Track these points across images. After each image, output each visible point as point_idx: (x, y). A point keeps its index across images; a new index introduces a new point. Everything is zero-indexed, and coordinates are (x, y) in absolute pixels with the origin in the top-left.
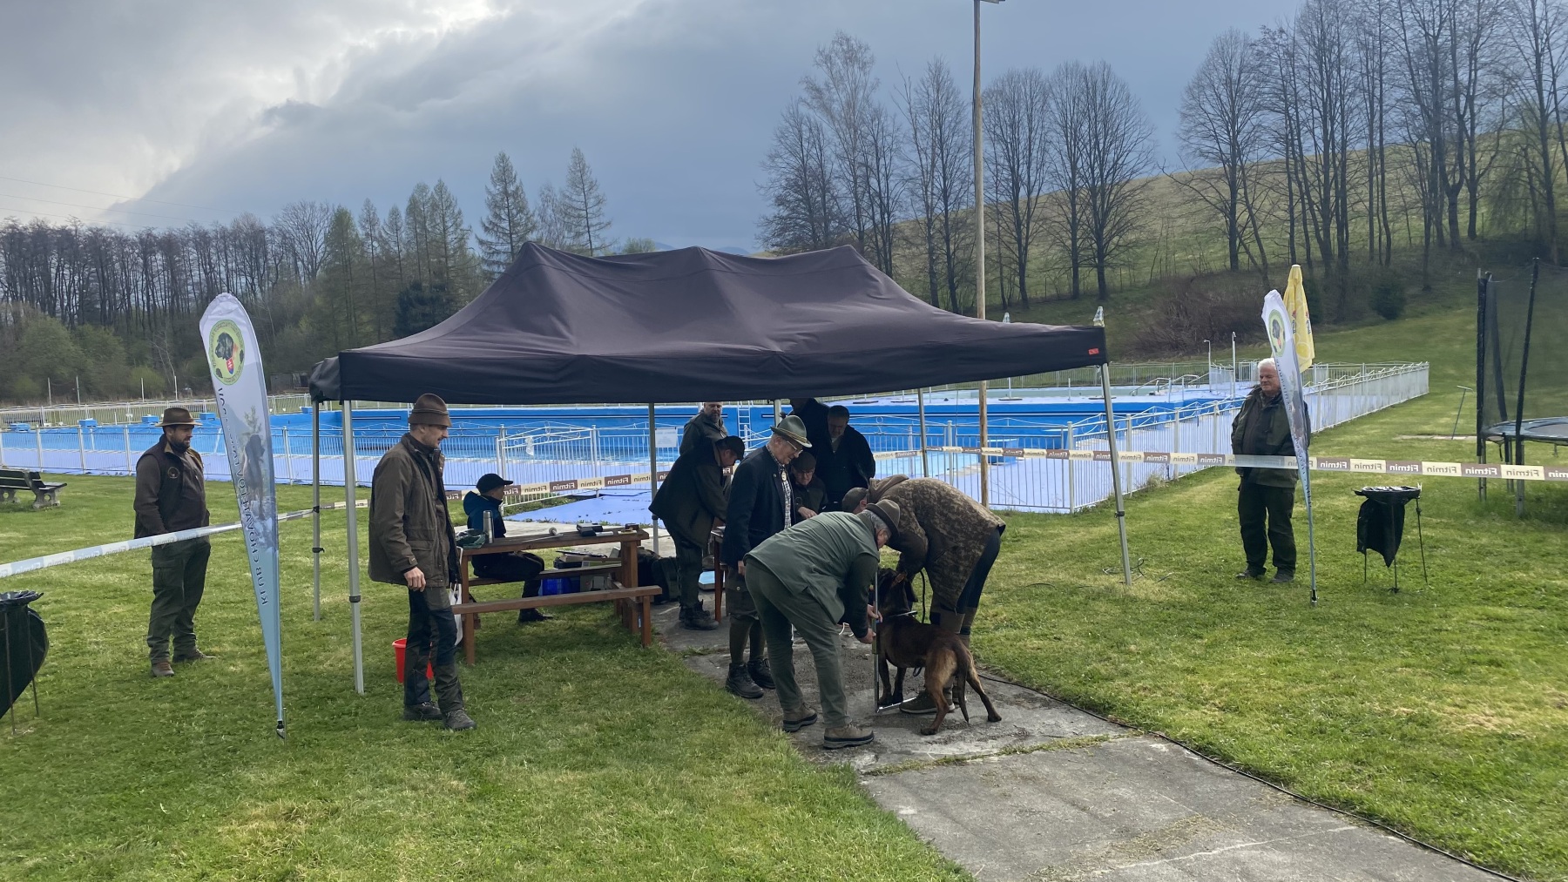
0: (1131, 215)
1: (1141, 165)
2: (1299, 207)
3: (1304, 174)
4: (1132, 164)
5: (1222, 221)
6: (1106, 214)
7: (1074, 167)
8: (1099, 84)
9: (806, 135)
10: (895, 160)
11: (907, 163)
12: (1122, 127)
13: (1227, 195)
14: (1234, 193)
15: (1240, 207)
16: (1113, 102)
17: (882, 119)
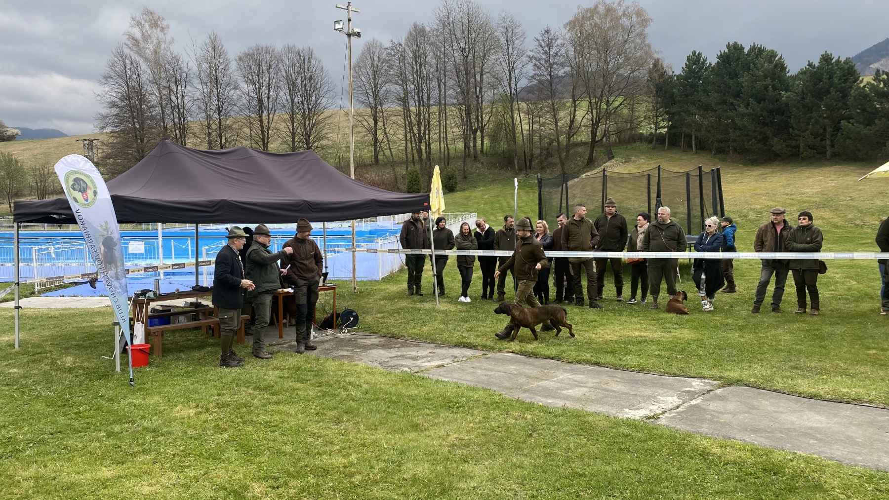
6: (311, 130)
7: (292, 102)
8: (307, 59)
9: (128, 67)
10: (188, 88)
12: (319, 83)
13: (373, 126)
14: (376, 124)
15: (379, 132)
16: (314, 70)
17: (180, 63)
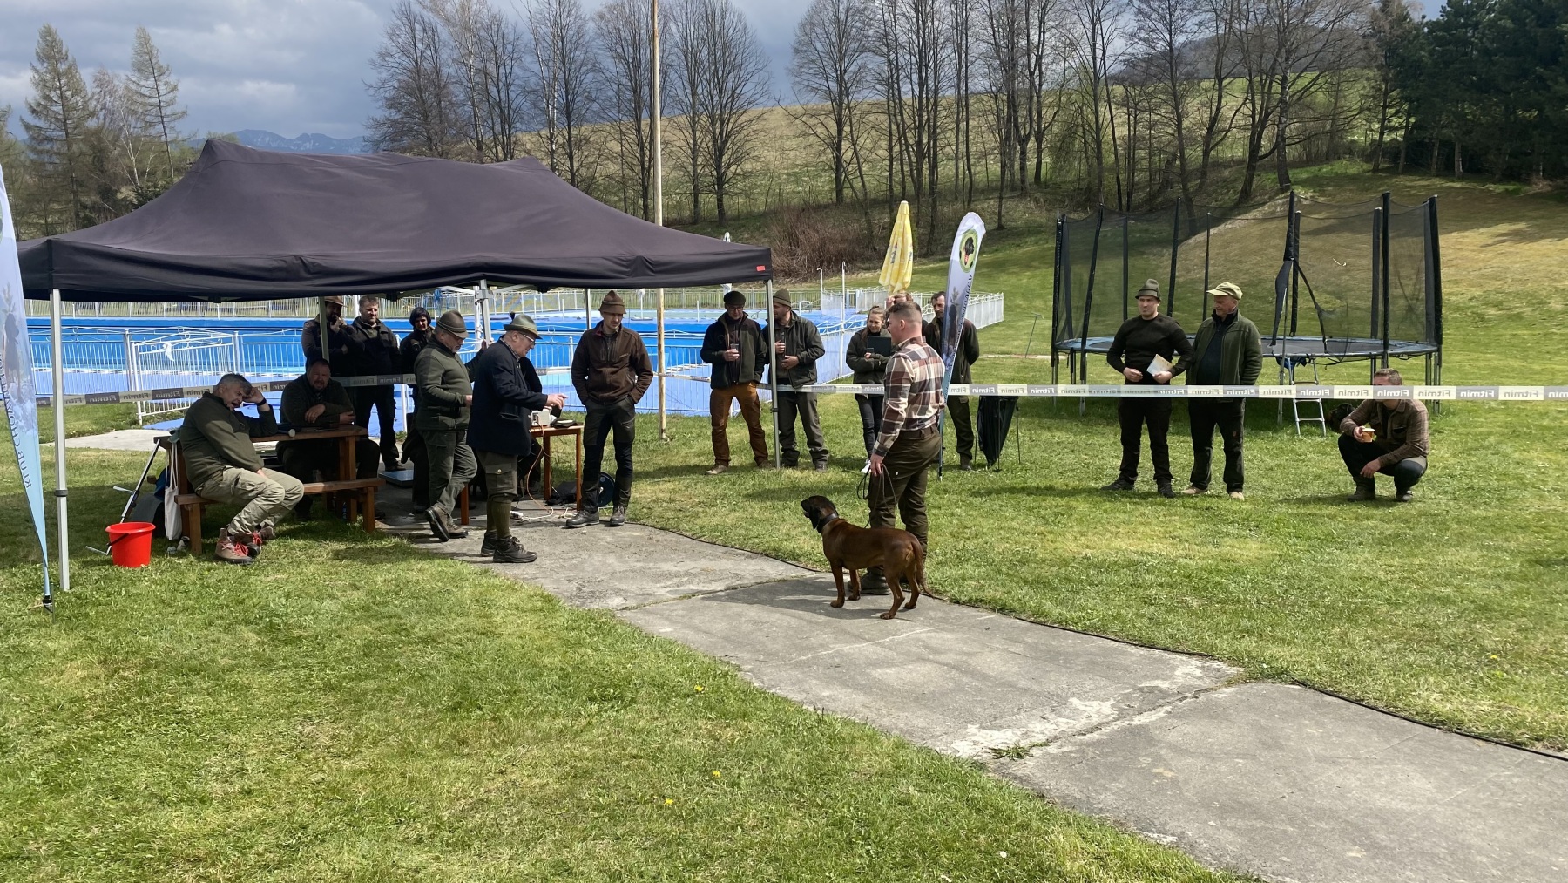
0: (747, 146)
1: (758, 96)
2: (897, 148)
3: (902, 115)
4: (749, 95)
5: (829, 155)
6: (724, 143)
7: (694, 94)
8: (718, 12)
9: (419, 35)
10: (516, 69)
11: (528, 74)
12: (740, 57)
13: (835, 133)
14: (840, 131)
15: (845, 145)
16: (731, 31)
17: (503, 26)
